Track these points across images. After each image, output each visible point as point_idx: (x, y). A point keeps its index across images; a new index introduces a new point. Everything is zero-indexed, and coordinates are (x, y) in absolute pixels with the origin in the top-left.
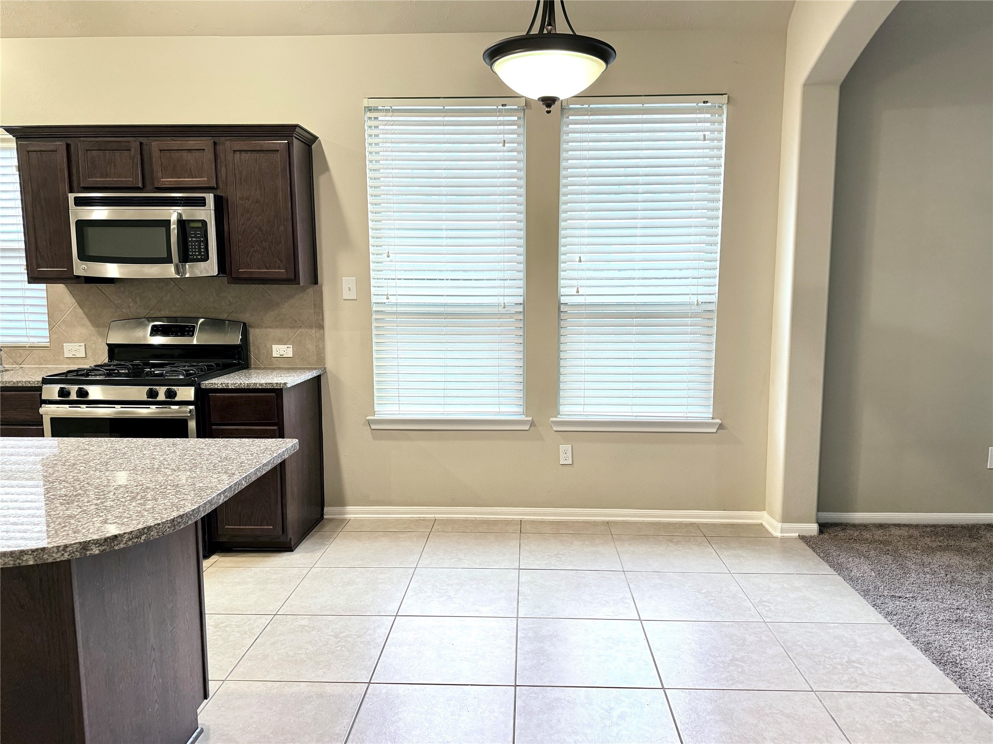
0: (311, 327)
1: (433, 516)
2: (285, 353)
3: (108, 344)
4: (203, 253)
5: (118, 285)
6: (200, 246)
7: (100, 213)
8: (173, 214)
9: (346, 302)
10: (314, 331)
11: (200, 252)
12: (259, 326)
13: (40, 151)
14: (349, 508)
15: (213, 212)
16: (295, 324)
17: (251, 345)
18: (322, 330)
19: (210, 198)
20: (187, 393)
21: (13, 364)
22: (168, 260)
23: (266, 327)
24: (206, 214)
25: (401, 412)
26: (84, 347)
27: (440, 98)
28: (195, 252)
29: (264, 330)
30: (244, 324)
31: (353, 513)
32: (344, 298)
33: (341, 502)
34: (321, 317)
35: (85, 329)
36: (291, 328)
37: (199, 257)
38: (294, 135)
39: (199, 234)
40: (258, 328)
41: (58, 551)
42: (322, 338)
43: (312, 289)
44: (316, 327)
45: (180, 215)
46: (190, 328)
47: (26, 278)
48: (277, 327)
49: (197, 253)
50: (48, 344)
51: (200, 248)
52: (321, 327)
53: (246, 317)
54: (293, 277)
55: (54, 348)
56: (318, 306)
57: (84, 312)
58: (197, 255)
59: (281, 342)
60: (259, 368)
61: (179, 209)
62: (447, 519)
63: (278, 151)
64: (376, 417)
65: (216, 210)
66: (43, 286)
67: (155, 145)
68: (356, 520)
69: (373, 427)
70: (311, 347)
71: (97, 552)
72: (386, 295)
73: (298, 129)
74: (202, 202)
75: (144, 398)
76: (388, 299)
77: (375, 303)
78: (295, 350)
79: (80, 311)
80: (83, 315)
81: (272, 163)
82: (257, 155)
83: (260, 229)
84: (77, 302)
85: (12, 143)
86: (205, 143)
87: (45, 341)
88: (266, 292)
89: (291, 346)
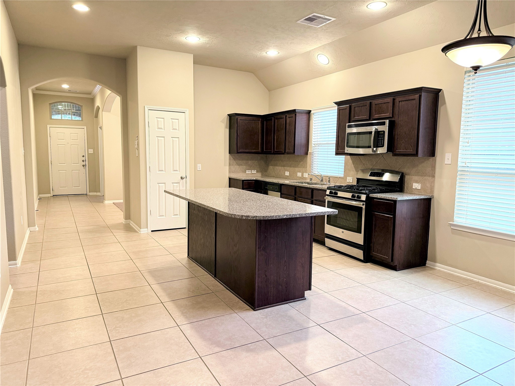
0: (429, 176)
1: (478, 280)
2: (417, 187)
3: (357, 178)
4: (382, 144)
5: (365, 156)
6: (382, 141)
7: (355, 130)
8: (373, 129)
9: (446, 165)
10: (430, 178)
11: (381, 143)
12: (409, 174)
13: (343, 109)
14: (438, 264)
15: (387, 128)
16: (423, 174)
17: (405, 182)
18: (434, 178)
19: (387, 122)
20: (363, 197)
21: (334, 183)
22: (369, 147)
23: (412, 175)
24: (385, 128)
25: (467, 223)
26: (352, 179)
27: (505, 59)
28: (380, 143)
29: (411, 176)
30: (403, 173)
31: (439, 267)
32: (445, 163)
33: (435, 261)
34: (434, 172)
35: (353, 172)
36: (421, 176)
37: (381, 145)
38: (422, 91)
39: (382, 136)
40: (409, 175)
41: (238, 216)
42: (434, 182)
43: (431, 159)
44: (431, 176)
45: (376, 129)
46: (382, 174)
47: (335, 153)
48: (416, 176)
49: (381, 144)
50: (343, 177)
51: (382, 142)
52: (434, 176)
53: (404, 170)
54: (415, 153)
55: (344, 178)
56: (434, 167)
57: (354, 166)
58: (380, 145)
59: (417, 182)
60: (407, 193)
61: (376, 127)
62: (484, 284)
63: (415, 99)
64: (454, 223)
65: (389, 127)
66: (344, 156)
67: (374, 102)
68: (439, 270)
69: (452, 227)
70: (428, 185)
71: (244, 218)
72: (465, 162)
73: (423, 89)
74: (383, 124)
75: (350, 197)
76: (465, 164)
77: (460, 166)
78: (422, 186)
79: (353, 165)
80: (354, 167)
81: (413, 105)
82: (407, 102)
83: (405, 134)
84: (352, 162)
85: (336, 107)
86: (390, 100)
87: (342, 176)
88: (414, 160)
89: (420, 184)
